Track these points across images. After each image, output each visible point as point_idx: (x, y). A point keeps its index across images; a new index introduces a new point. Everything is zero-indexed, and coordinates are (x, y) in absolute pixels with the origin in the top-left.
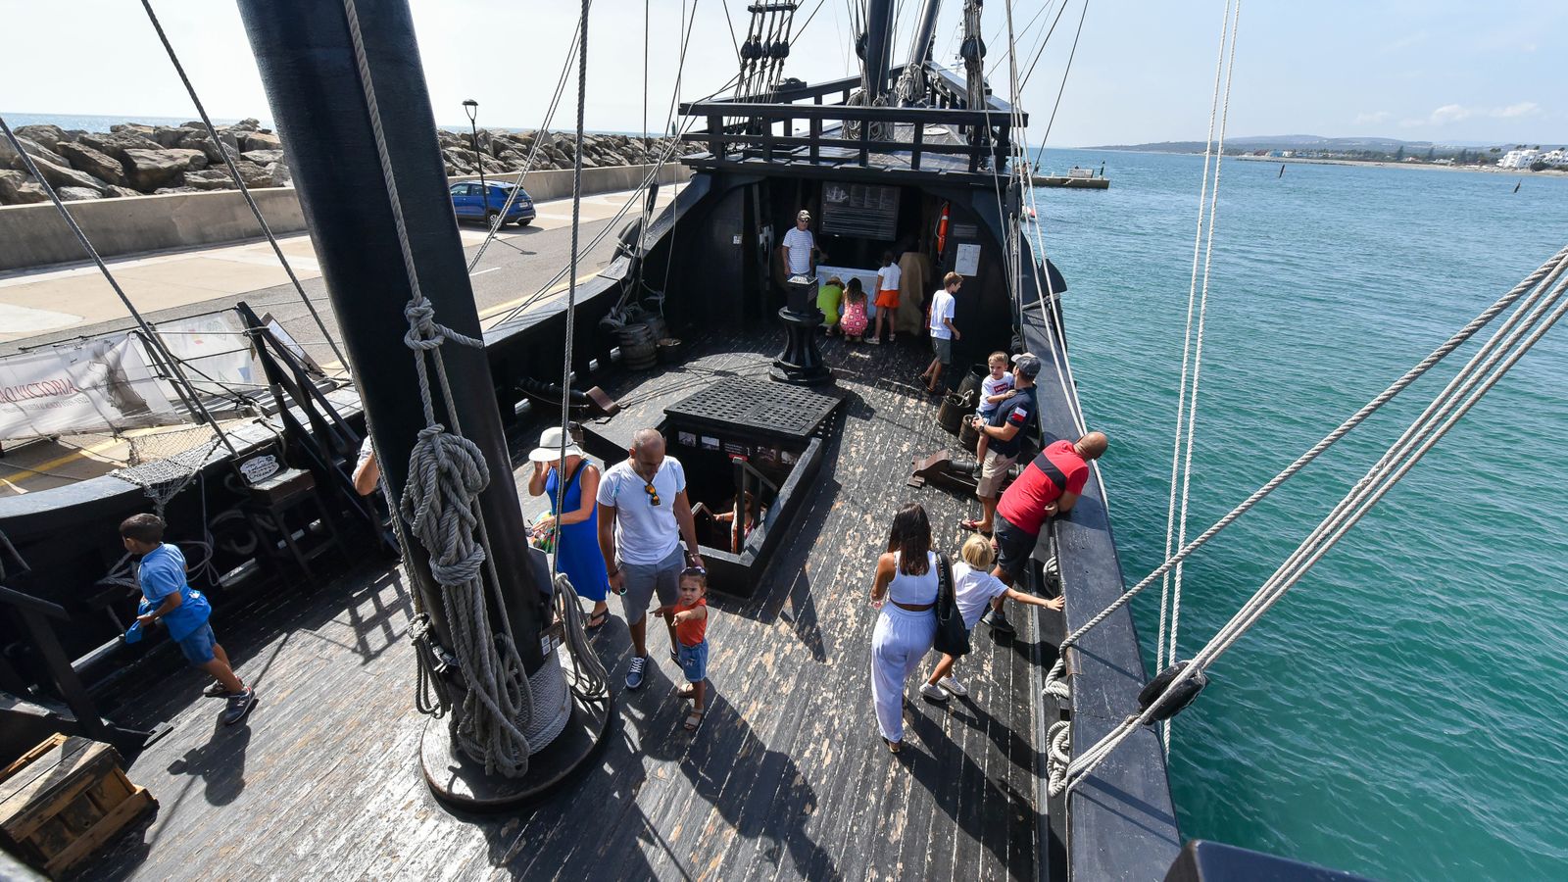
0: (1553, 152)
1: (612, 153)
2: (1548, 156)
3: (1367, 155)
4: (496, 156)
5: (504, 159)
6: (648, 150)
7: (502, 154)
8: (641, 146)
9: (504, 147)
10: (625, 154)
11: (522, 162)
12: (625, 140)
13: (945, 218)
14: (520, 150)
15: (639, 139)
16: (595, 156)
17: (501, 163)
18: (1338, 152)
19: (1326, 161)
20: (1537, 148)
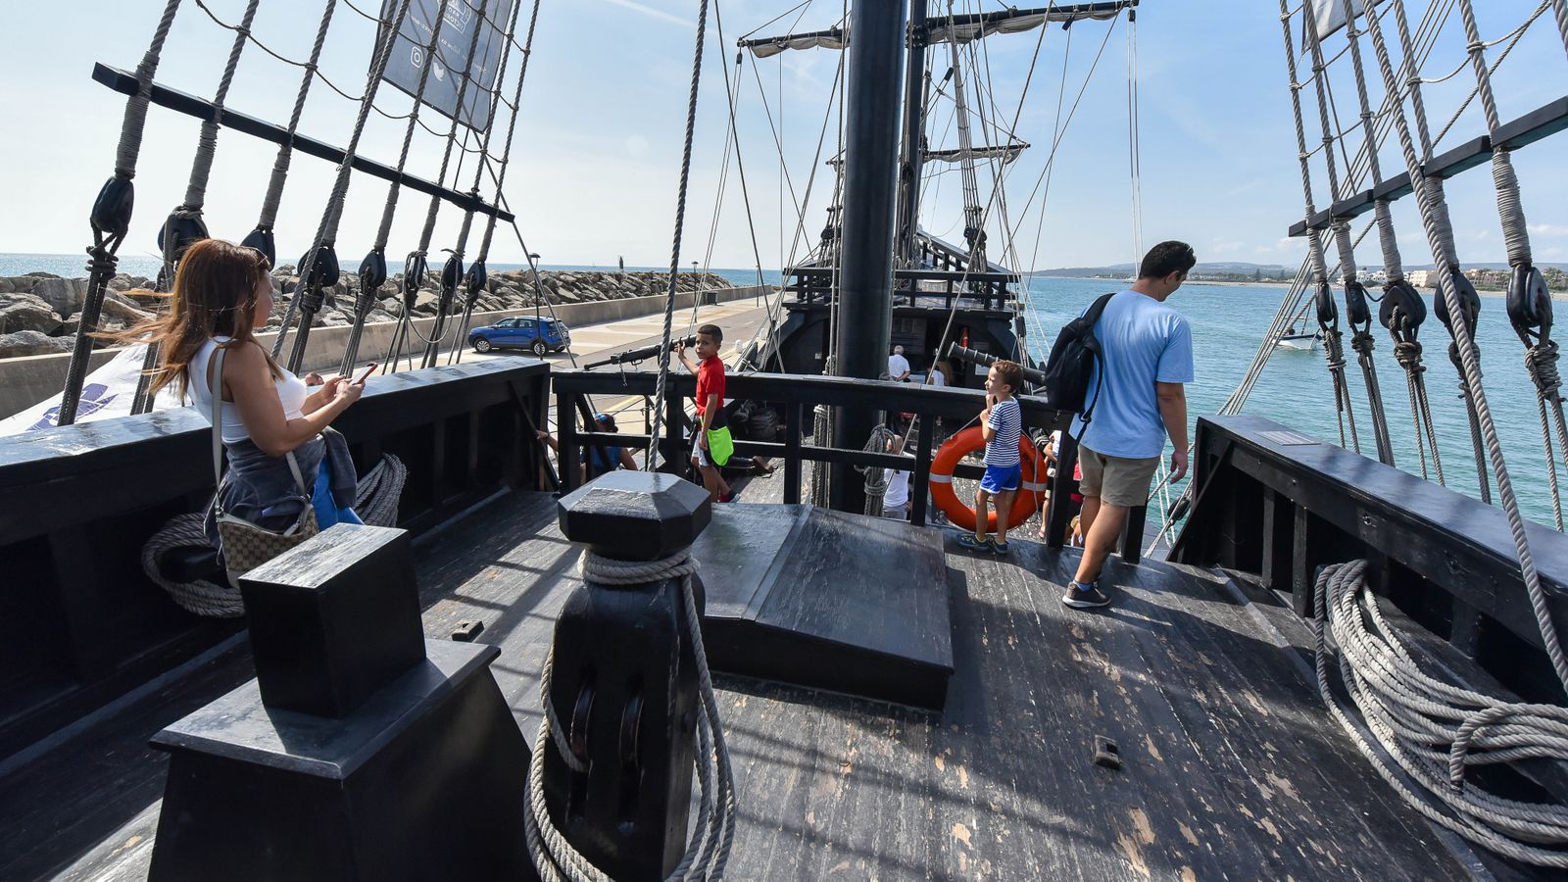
0: (1379, 272)
1: (590, 288)
2: (1375, 275)
3: (1232, 277)
4: (493, 292)
5: (501, 295)
6: (620, 284)
7: (499, 291)
8: (613, 281)
9: (499, 285)
10: (600, 288)
11: (516, 297)
12: (599, 277)
13: (966, 338)
14: (514, 287)
15: (610, 275)
16: (576, 291)
17: (499, 298)
18: (1208, 275)
19: (1199, 282)
20: (1365, 269)
